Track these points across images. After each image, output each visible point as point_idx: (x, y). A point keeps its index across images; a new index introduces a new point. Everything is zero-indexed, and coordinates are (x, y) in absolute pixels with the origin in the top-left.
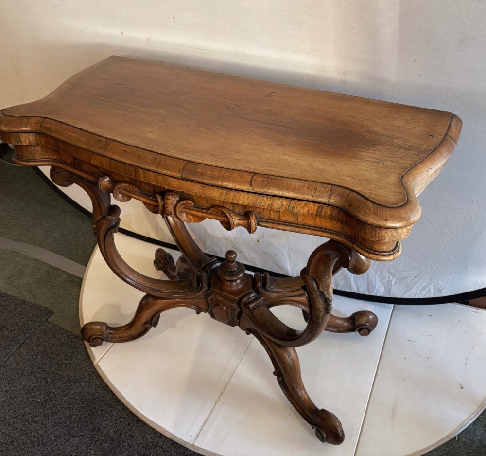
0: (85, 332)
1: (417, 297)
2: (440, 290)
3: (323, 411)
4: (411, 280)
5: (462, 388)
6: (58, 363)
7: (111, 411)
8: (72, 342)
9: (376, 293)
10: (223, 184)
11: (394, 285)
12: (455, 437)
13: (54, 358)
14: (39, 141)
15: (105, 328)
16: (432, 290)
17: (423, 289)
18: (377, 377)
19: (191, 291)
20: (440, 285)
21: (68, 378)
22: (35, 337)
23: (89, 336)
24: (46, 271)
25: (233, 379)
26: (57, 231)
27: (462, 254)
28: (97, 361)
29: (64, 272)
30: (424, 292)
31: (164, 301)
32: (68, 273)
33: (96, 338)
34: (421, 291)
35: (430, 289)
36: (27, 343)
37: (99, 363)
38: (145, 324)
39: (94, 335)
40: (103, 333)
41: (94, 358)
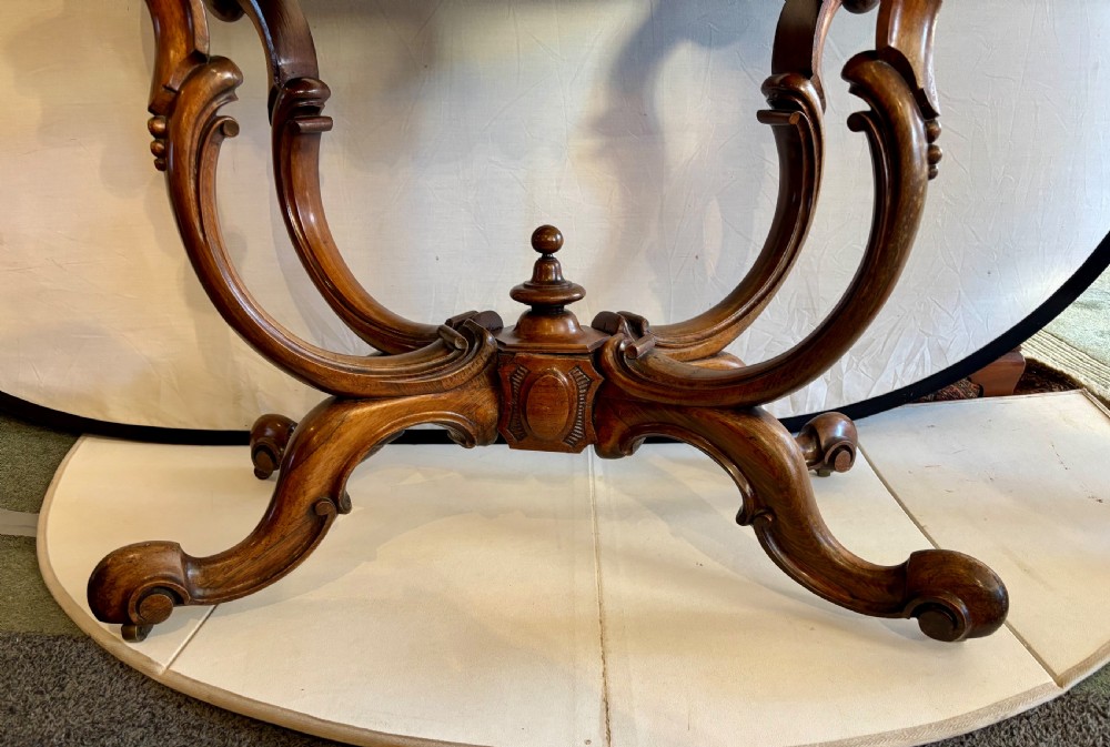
1: (898, 386)
2: (943, 352)
4: (881, 346)
5: (1100, 501)
9: (812, 408)
11: (847, 371)
15: (176, 561)
16: (928, 357)
17: (908, 362)
20: (942, 338)
21: (68, 736)
23: (122, 589)
27: (977, 243)
28: (165, 666)
30: (912, 368)
33: (150, 592)
34: (906, 366)
35: (923, 355)
37: (172, 668)
38: (313, 507)
39: (145, 581)
40: (173, 569)
41: (149, 660)
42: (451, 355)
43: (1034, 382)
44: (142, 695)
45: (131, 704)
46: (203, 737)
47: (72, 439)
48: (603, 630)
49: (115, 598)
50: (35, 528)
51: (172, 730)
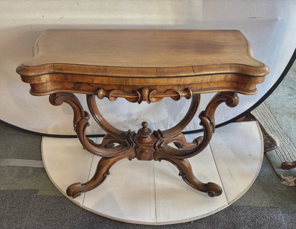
0: (70, 191)
2: (227, 118)
3: (209, 183)
5: (250, 156)
6: (59, 214)
7: (104, 225)
8: (60, 201)
10: (180, 75)
12: (258, 176)
13: (55, 212)
14: (52, 78)
15: (80, 185)
16: (223, 119)
17: (219, 120)
18: (216, 164)
19: (128, 148)
20: (227, 115)
21: (70, 219)
22: (36, 206)
24: (18, 170)
25: (156, 187)
26: (12, 147)
28: (82, 204)
29: (30, 167)
30: (220, 121)
31: (114, 159)
32: (32, 167)
33: (78, 192)
36: (33, 211)
37: (83, 205)
38: (104, 175)
39: (76, 191)
40: (80, 188)
41: (79, 203)
42: (128, 147)
43: (248, 116)
44: (80, 210)
45: (78, 212)
46: (92, 218)
47: (40, 137)
48: (155, 193)
49: (72, 194)
50: (43, 165)
51: (87, 217)
